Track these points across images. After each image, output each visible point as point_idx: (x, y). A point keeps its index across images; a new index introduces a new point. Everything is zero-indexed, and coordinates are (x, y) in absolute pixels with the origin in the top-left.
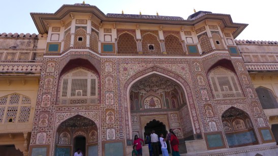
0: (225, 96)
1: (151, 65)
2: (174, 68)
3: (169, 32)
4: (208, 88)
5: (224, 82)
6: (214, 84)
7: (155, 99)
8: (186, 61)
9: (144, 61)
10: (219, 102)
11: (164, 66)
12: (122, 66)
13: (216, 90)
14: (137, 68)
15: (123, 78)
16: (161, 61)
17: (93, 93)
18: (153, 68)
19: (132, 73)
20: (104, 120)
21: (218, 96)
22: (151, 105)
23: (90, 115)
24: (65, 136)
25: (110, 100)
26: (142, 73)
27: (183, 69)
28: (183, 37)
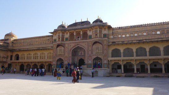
0: (96, 53)
1: (77, 44)
2: (83, 44)
3: (84, 31)
4: (91, 51)
5: (97, 48)
6: (94, 49)
7: (82, 52)
8: (87, 41)
9: (75, 43)
10: (93, 55)
11: (80, 44)
12: (70, 44)
13: (94, 51)
14: (73, 45)
15: (70, 48)
16: (80, 42)
17: (63, 53)
18: (78, 45)
19: (72, 47)
20: (65, 59)
21: (94, 53)
22: (81, 54)
23: (62, 58)
24: (59, 62)
25: (66, 55)
26: (75, 46)
27: (86, 44)
28: (88, 33)
